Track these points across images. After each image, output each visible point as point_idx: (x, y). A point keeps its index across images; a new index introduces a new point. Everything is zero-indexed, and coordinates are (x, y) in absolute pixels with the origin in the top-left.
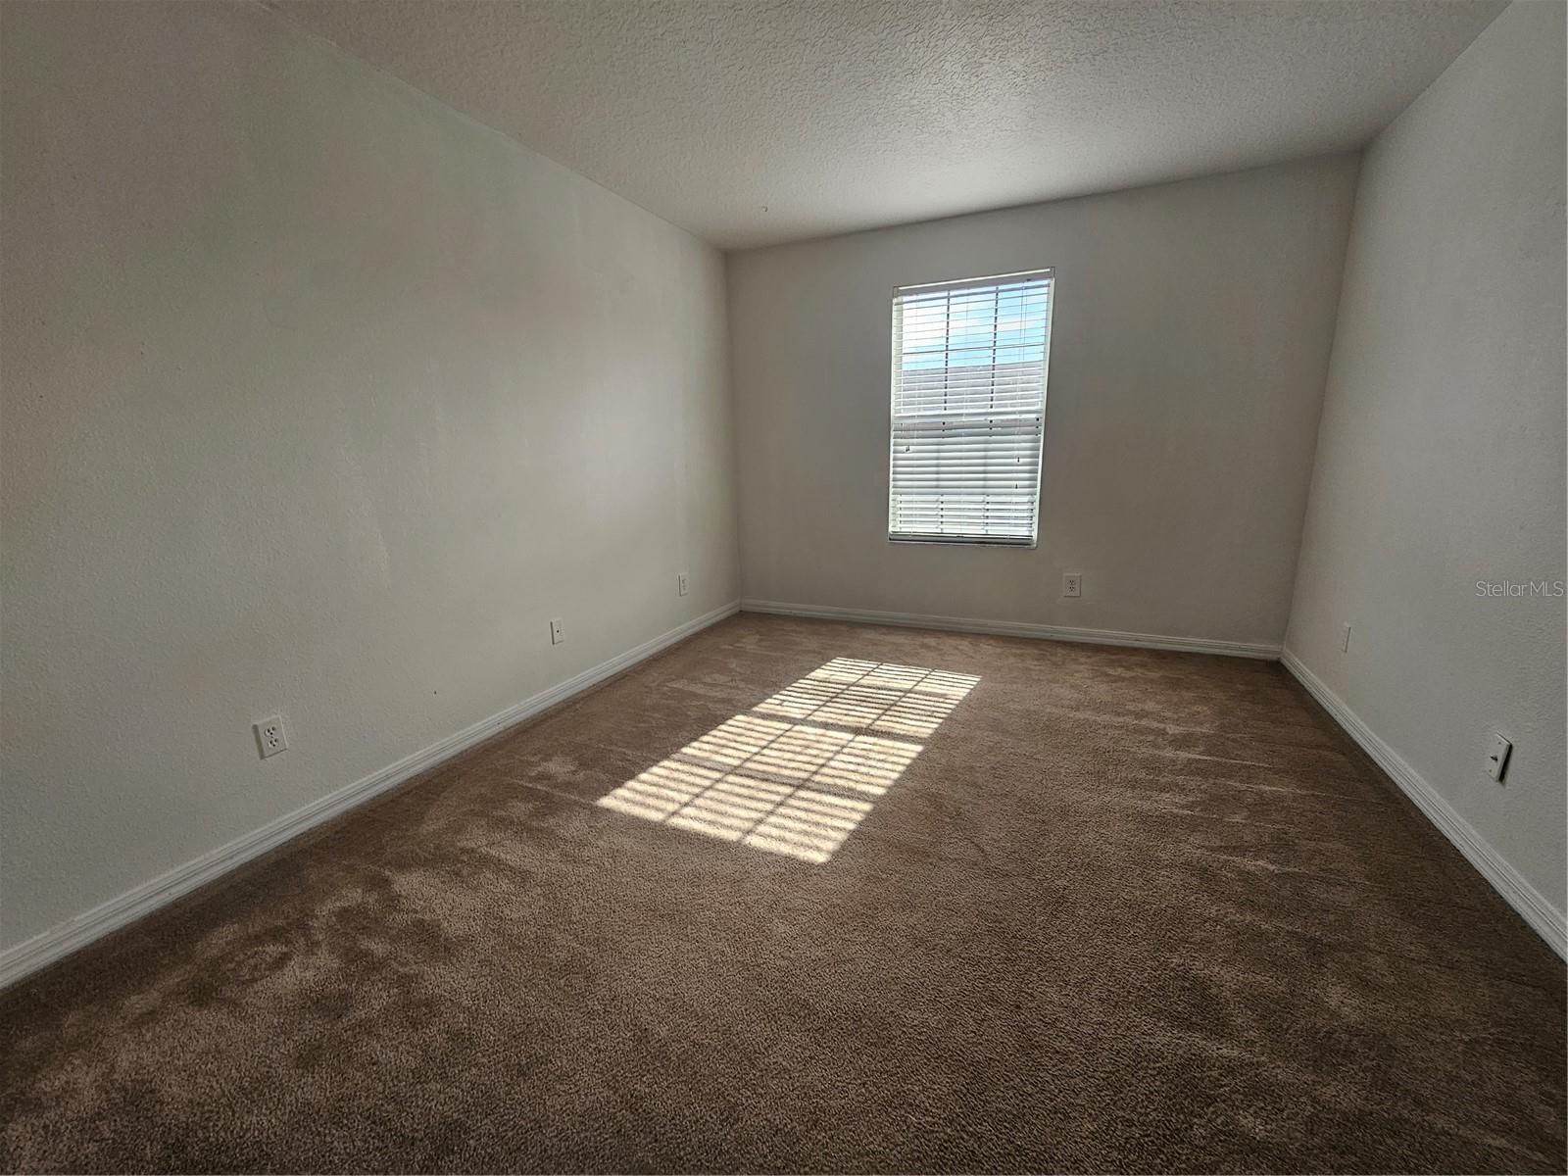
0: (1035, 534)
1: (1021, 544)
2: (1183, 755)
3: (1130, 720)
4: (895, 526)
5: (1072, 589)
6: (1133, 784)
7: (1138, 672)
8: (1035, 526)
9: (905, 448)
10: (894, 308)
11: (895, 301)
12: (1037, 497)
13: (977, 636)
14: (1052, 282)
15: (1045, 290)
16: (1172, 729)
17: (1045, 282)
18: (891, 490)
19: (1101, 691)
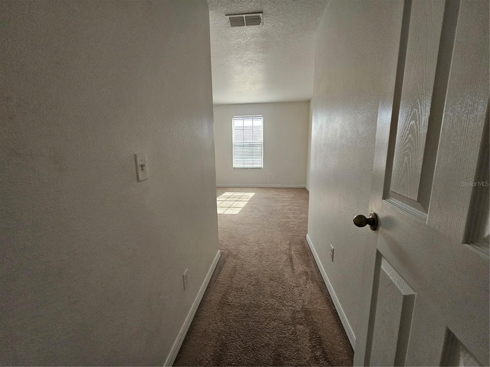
0: (262, 167)
1: (260, 168)
2: (288, 199)
3: (281, 196)
4: (235, 165)
5: (270, 177)
6: (281, 203)
7: (282, 191)
8: (263, 165)
9: (236, 149)
10: (233, 120)
11: (232, 119)
12: (263, 159)
13: (253, 187)
14: (263, 118)
15: (262, 119)
16: (287, 197)
17: (261, 118)
18: (233, 158)
19: (276, 193)
